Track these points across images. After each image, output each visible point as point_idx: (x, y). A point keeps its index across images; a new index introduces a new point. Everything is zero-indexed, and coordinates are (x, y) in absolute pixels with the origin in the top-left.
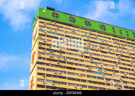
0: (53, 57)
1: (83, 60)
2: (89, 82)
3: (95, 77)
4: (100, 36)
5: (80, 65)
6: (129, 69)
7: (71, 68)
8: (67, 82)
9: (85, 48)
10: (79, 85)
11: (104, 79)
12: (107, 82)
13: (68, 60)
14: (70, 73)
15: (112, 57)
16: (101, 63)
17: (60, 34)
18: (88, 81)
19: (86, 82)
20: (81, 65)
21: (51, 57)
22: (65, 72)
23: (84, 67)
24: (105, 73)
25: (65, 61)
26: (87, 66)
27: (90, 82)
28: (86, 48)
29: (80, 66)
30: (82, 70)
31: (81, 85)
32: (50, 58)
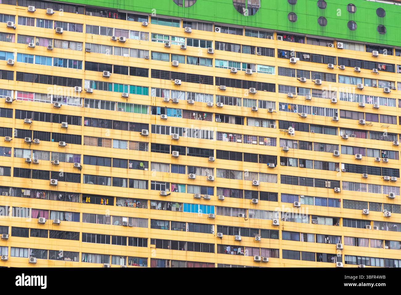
0: (36, 163)
1: (146, 163)
2: (154, 246)
3: (178, 225)
4: (229, 47)
5: (132, 183)
6: (320, 183)
7: (96, 199)
8: (80, 251)
9: (158, 110)
10: (120, 257)
11: (215, 229)
12: (220, 242)
13: (90, 169)
14: (92, 218)
15: (262, 138)
16: (211, 166)
17: (65, 60)
18: (153, 241)
19: (146, 245)
20: (136, 183)
21: (29, 163)
22: (76, 216)
23: (147, 188)
24: (222, 207)
25: (76, 172)
26: (157, 186)
27: (160, 244)
28: (163, 110)
29: (132, 186)
30: (137, 200)
31: (125, 257)
32: (26, 166)
